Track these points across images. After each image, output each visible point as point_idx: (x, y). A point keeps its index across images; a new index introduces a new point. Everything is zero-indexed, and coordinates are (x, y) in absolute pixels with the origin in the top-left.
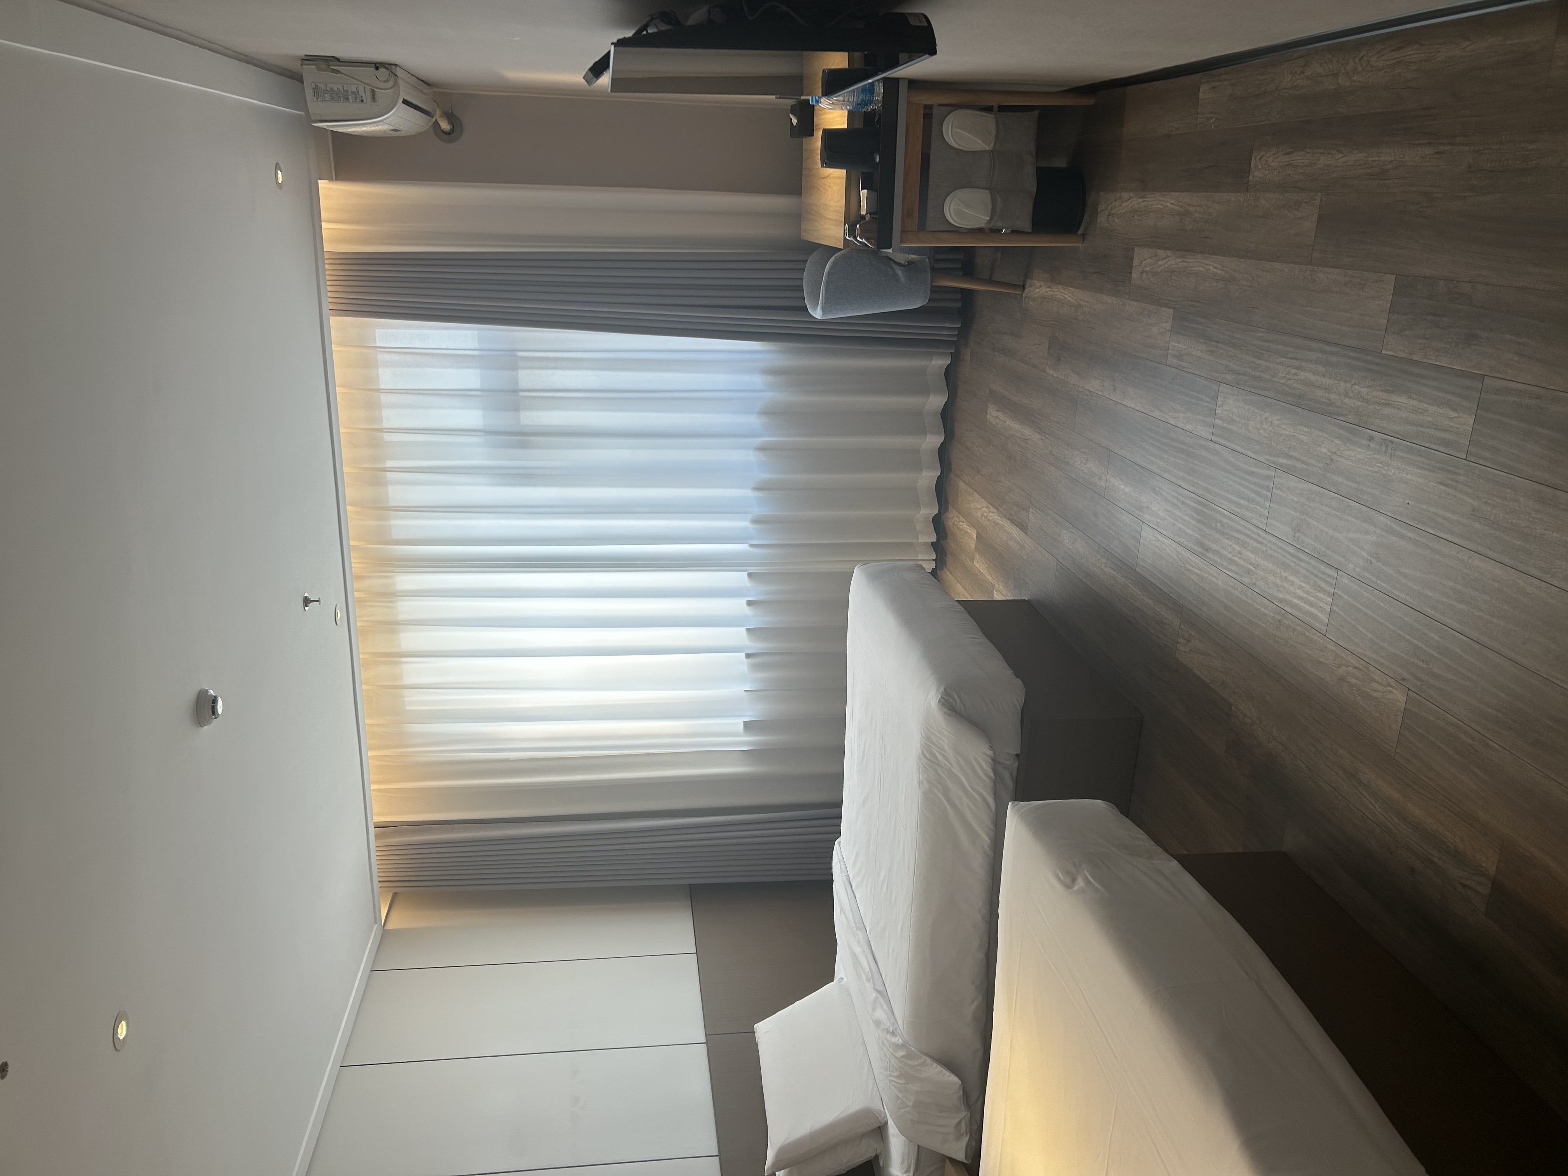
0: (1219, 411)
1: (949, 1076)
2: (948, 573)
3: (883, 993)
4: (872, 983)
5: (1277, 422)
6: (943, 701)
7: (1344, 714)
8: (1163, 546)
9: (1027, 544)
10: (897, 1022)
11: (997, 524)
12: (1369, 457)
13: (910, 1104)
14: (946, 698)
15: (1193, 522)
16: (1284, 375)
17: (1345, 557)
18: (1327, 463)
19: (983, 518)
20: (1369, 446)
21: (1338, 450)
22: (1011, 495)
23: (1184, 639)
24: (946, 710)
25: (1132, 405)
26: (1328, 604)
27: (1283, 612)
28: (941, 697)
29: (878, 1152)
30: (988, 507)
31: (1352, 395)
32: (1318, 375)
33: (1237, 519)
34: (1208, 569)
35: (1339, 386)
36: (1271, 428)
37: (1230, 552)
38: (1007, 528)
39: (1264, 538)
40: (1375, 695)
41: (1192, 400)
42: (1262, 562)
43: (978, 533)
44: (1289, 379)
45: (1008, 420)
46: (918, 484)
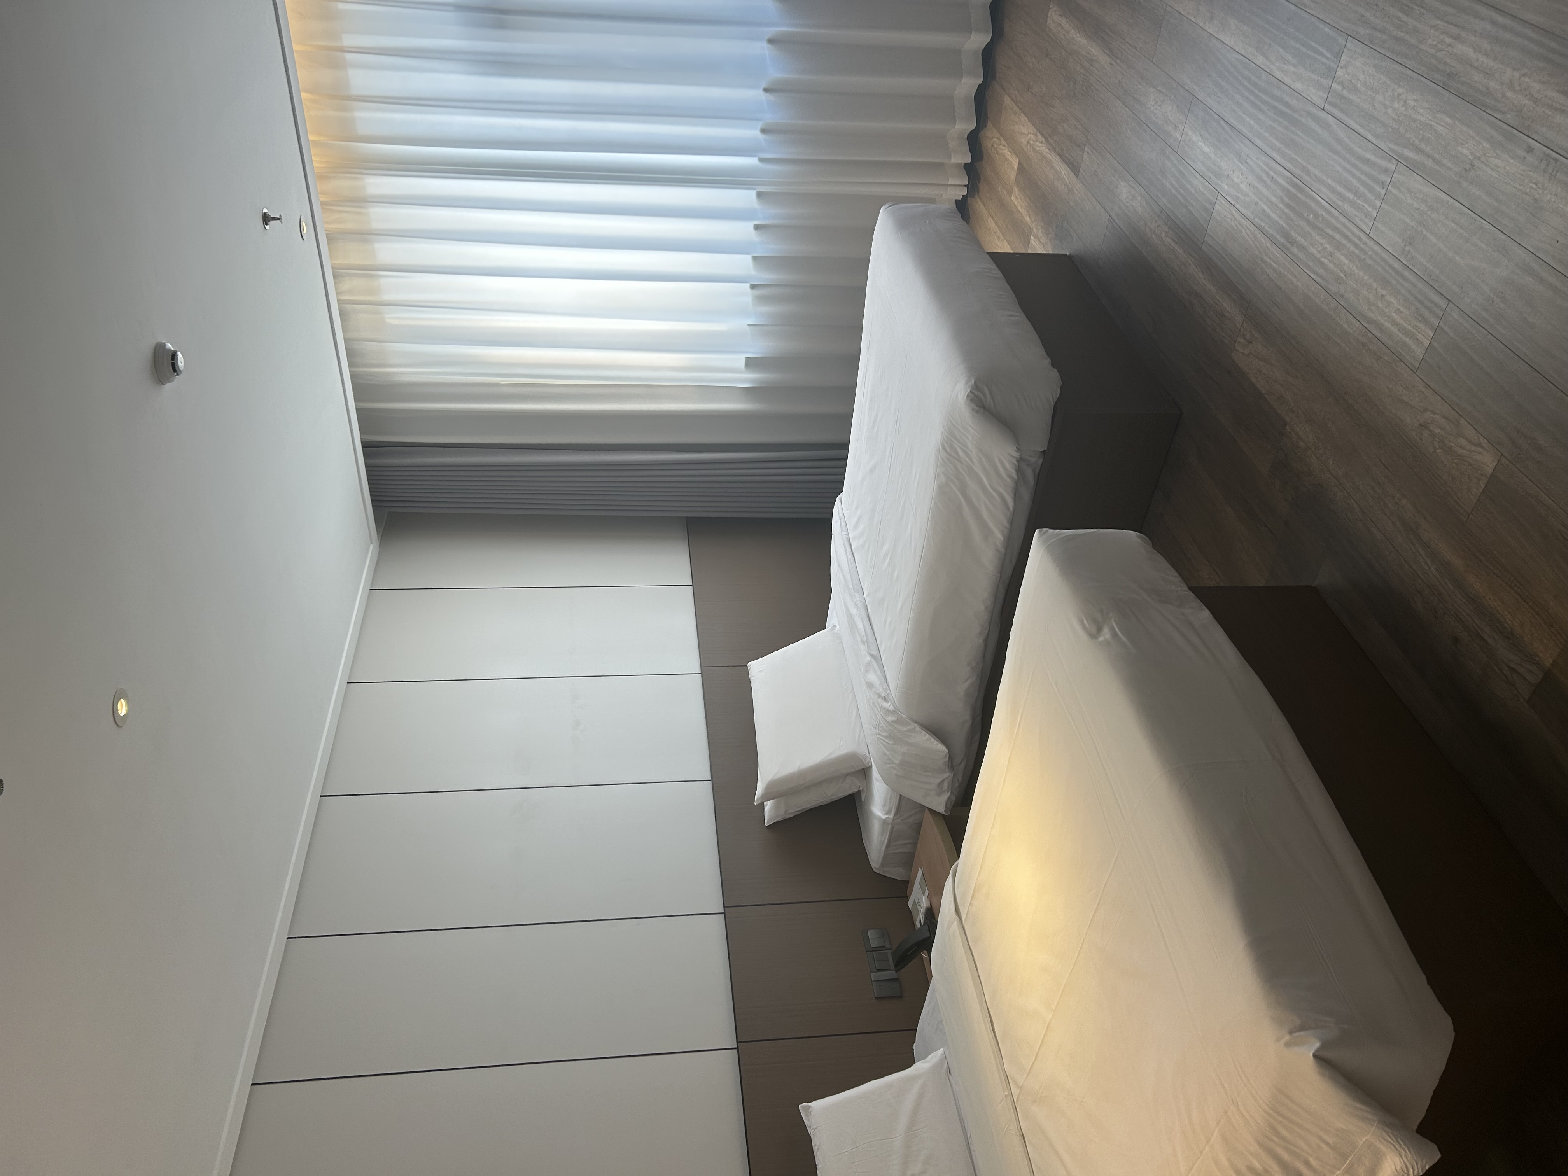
0: (1340, 73)
1: (936, 744)
2: (980, 203)
3: (877, 658)
4: (867, 647)
5: (1413, 103)
6: (973, 395)
7: (1418, 463)
8: (1240, 227)
9: (1077, 190)
10: (889, 687)
11: (1044, 157)
12: (1522, 172)
13: (897, 762)
14: (976, 393)
15: (1281, 206)
16: (1435, 43)
17: (1462, 288)
18: (1465, 169)
19: (1029, 147)
20: (1525, 158)
21: (1484, 155)
22: (1065, 125)
23: (1245, 339)
24: (975, 407)
25: (1232, 44)
26: (1428, 339)
27: (1370, 335)
28: (971, 392)
29: (861, 789)
30: (1036, 135)
31: (1518, 88)
32: (1480, 52)
33: (1336, 213)
34: (1289, 266)
35: (1505, 73)
36: (1404, 108)
37: (1319, 252)
38: (1055, 165)
39: (1365, 244)
40: (1461, 451)
41: (1309, 52)
42: (1357, 271)
43: (1020, 164)
44: (1441, 50)
45: (1072, 31)
46: (956, 92)
